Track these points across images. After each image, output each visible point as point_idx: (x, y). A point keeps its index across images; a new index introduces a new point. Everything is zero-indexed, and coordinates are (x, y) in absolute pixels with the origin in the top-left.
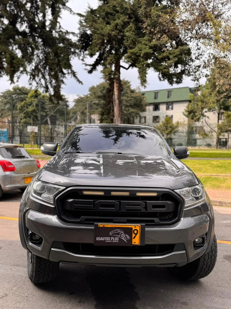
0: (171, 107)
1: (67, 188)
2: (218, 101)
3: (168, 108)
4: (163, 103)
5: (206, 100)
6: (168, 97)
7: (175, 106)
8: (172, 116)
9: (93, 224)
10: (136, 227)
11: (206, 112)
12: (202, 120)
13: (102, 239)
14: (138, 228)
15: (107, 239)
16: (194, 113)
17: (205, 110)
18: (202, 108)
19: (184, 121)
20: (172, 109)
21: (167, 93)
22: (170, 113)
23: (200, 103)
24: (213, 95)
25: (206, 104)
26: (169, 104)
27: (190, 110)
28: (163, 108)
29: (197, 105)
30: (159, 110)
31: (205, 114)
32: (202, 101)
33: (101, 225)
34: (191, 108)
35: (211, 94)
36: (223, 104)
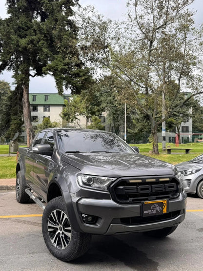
0: (48, 109)
1: (118, 178)
2: (87, 107)
3: (45, 110)
4: (41, 105)
5: (77, 106)
6: (45, 101)
7: (52, 108)
8: (49, 117)
9: (140, 202)
10: (164, 201)
11: (78, 115)
12: (74, 122)
13: (147, 212)
14: (165, 202)
15: (150, 212)
16: (69, 115)
17: (77, 114)
18: (75, 112)
19: (60, 122)
20: (49, 110)
21: (44, 97)
22: (47, 114)
23: (73, 108)
24: (83, 102)
25: (78, 109)
26: (47, 107)
27: (65, 112)
28: (41, 109)
29: (71, 109)
30: (37, 111)
31: (77, 117)
32: (75, 107)
33: (146, 202)
34: (66, 112)
35: (81, 101)
36: (91, 109)
